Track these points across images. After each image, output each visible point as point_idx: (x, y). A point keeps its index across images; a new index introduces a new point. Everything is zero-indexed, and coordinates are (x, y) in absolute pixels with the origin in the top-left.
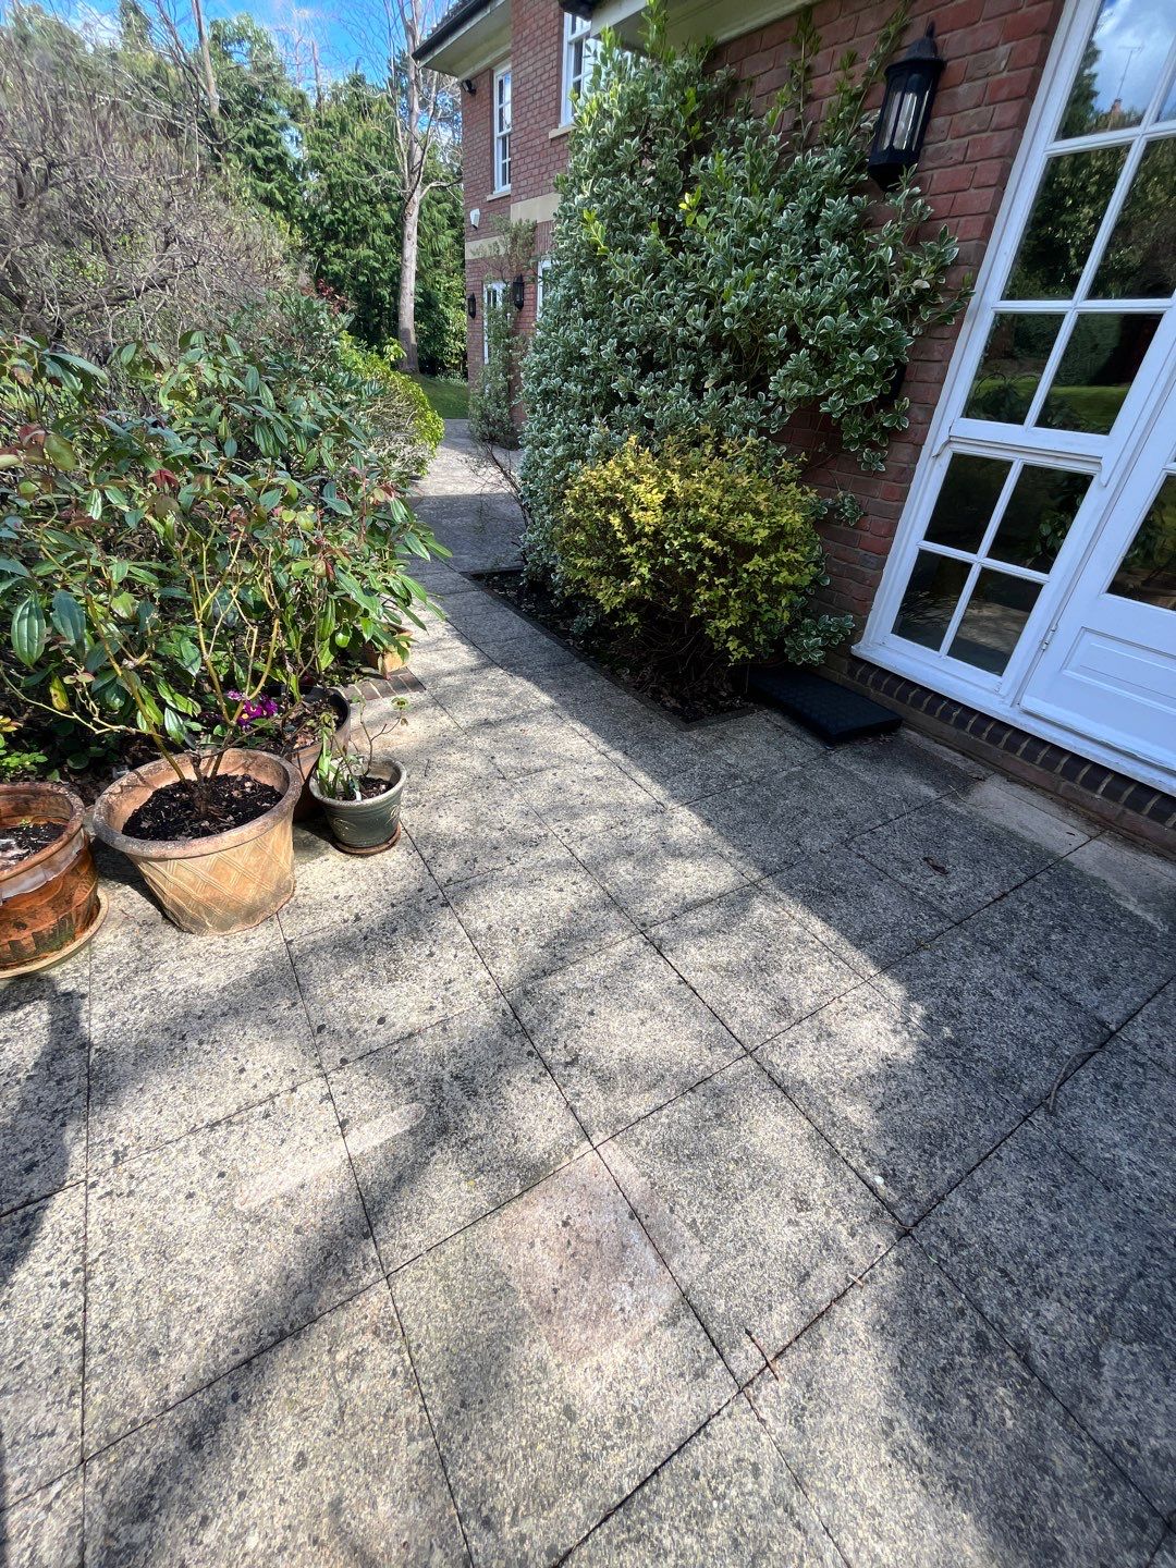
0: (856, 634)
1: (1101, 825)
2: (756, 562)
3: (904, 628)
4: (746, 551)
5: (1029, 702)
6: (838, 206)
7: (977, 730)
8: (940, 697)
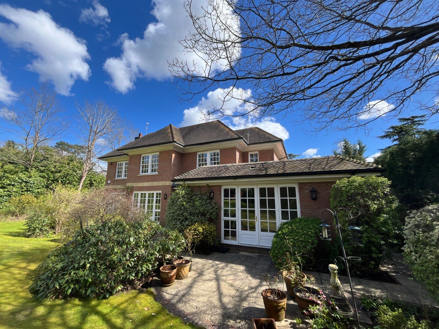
0: (220, 241)
1: (251, 252)
2: (213, 233)
3: (225, 239)
4: (212, 232)
5: (240, 243)
6: (208, 201)
7: (237, 247)
8: (232, 245)
